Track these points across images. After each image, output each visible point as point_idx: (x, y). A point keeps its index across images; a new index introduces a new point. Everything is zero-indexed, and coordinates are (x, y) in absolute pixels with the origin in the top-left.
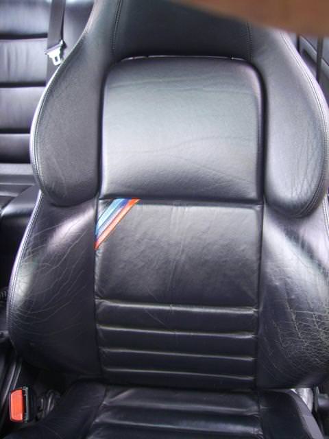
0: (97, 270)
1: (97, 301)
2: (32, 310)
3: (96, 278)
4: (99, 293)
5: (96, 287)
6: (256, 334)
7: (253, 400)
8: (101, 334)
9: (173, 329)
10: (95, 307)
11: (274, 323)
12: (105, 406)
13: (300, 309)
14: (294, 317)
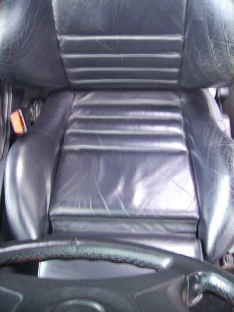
0: (55, 13)
1: (59, 37)
2: (11, 55)
3: (55, 19)
4: (59, 31)
5: (56, 27)
6: (182, 53)
7: (177, 94)
8: (65, 61)
9: (119, 52)
10: (58, 42)
11: (196, 48)
12: (75, 107)
13: (218, 40)
14: (212, 46)
